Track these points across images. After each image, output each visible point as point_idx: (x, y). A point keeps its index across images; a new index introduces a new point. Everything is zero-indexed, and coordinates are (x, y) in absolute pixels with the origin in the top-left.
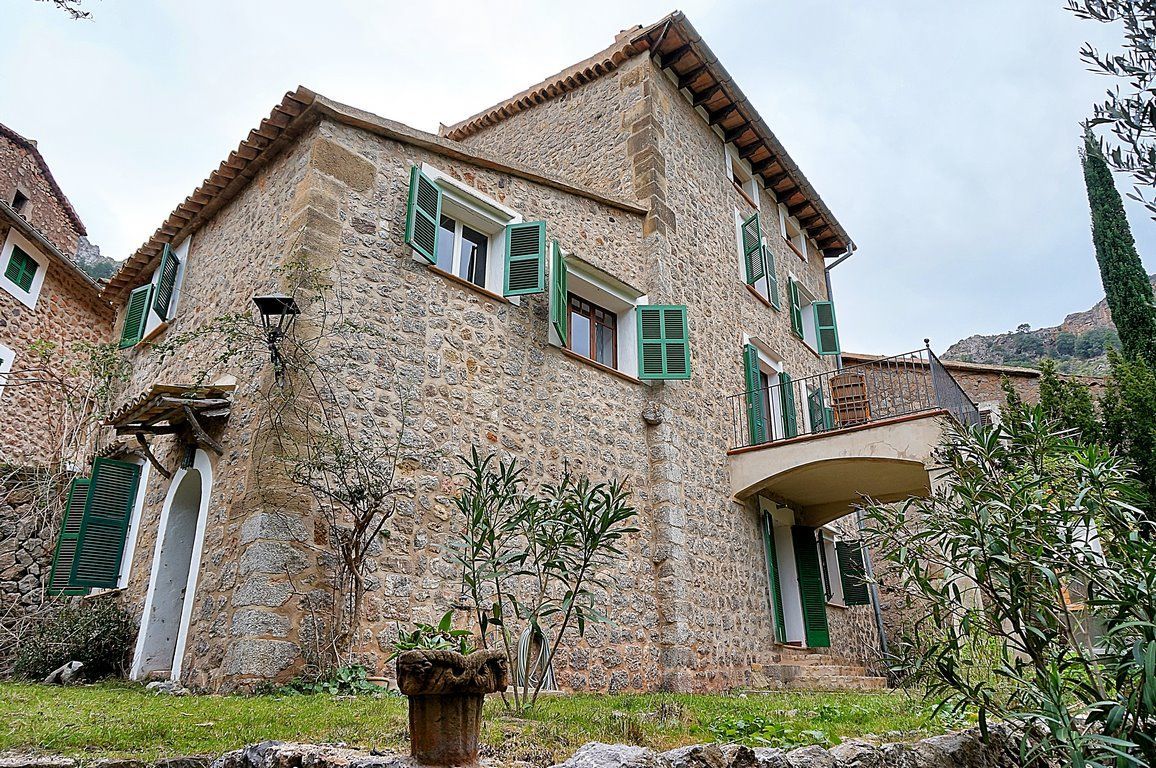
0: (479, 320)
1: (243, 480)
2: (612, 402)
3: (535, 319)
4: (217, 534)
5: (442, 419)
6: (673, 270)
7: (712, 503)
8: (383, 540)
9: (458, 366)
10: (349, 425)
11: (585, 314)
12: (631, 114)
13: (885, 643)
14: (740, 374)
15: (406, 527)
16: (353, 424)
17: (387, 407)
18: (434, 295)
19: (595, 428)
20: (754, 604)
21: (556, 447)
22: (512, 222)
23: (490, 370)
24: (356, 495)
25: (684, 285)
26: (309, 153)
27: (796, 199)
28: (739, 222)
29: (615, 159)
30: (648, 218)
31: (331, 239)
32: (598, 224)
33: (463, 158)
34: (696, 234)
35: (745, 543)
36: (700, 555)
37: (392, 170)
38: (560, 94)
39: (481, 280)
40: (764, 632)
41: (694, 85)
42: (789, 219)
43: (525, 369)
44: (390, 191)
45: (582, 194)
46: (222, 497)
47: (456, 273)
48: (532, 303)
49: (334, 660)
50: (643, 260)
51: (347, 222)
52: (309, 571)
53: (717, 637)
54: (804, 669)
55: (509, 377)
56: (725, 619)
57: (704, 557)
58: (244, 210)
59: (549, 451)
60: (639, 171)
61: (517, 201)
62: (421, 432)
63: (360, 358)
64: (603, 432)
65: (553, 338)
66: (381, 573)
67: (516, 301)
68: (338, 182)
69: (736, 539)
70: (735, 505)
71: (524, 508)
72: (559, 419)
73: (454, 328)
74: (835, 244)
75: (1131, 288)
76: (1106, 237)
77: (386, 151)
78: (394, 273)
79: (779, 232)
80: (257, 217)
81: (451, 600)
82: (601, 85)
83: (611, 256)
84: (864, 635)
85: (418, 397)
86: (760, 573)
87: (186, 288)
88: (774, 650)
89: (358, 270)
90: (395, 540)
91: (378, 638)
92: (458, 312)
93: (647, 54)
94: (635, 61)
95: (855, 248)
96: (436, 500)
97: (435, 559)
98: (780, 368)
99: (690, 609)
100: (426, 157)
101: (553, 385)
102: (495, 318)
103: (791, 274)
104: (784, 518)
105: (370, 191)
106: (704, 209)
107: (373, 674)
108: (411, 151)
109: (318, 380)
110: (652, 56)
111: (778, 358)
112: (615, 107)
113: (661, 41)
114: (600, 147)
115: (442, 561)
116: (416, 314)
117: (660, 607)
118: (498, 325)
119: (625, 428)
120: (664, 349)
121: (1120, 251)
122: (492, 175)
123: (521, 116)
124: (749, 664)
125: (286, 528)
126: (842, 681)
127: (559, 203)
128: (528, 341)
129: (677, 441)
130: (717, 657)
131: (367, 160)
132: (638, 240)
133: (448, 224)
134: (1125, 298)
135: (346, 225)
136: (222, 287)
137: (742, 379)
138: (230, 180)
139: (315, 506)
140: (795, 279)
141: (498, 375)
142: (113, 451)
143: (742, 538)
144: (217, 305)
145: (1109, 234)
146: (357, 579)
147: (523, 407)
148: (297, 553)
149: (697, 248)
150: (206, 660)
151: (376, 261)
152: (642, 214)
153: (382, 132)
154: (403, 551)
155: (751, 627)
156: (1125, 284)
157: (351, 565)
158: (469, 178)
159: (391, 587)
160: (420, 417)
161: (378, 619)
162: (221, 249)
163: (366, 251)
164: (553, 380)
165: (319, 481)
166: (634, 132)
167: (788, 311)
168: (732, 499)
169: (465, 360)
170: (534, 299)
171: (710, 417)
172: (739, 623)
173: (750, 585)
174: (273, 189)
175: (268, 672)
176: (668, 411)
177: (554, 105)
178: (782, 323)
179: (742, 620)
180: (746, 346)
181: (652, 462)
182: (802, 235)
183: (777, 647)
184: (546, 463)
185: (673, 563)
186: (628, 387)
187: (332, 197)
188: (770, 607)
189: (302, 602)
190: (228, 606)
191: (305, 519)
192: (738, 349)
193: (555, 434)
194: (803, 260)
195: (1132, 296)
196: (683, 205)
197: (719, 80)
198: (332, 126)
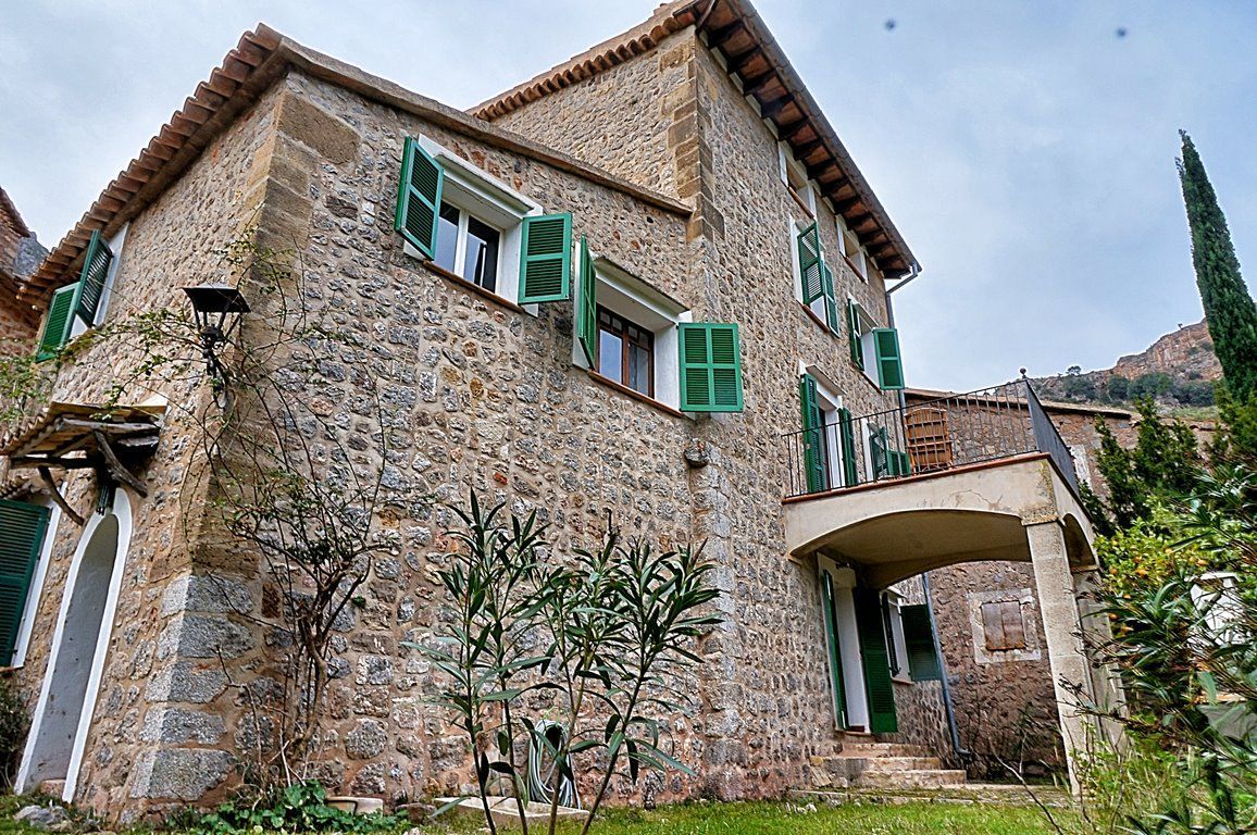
0: (487, 332)
1: (169, 530)
2: (649, 438)
3: (555, 333)
4: (133, 602)
5: (437, 455)
6: (721, 283)
7: (764, 563)
8: (357, 611)
9: (459, 388)
10: (313, 460)
11: (616, 332)
12: (673, 99)
13: (953, 724)
14: (796, 408)
15: (386, 593)
16: (320, 459)
17: (366, 438)
18: (431, 298)
19: (628, 470)
20: (812, 683)
21: (581, 492)
22: (530, 214)
23: (500, 394)
24: (320, 552)
25: (733, 301)
26: (272, 113)
27: (857, 209)
28: (795, 233)
29: (653, 152)
30: (693, 220)
31: (298, 221)
32: (634, 223)
33: (471, 133)
34: (746, 242)
35: (803, 610)
36: (751, 626)
37: (381, 141)
38: (588, 76)
39: (491, 282)
40: (824, 717)
41: (745, 70)
42: (848, 233)
43: (543, 395)
44: (377, 166)
45: (615, 186)
46: (142, 552)
47: (459, 272)
48: (553, 314)
49: (282, 775)
50: (687, 269)
51: (319, 201)
52: (252, 654)
53: (772, 726)
54: (872, 762)
55: (522, 404)
56: (780, 703)
57: (756, 628)
58: (192, 187)
59: (571, 497)
60: (682, 165)
61: (537, 189)
62: (410, 471)
63: (331, 374)
64: (637, 475)
65: (578, 359)
66: (351, 655)
67: (534, 310)
68: (309, 149)
69: (793, 605)
70: (790, 565)
71: (549, 584)
72: (584, 458)
73: (455, 340)
74: (898, 264)
75: (1237, 318)
76: (1208, 259)
77: (374, 117)
78: (380, 268)
79: (837, 247)
80: (206, 194)
81: (444, 688)
82: (637, 66)
83: (649, 263)
84: (931, 715)
85: (407, 426)
86: (819, 646)
87: (118, 288)
88: (835, 738)
89: (333, 262)
90: (372, 610)
91: (345, 742)
92: (461, 322)
93: (692, 29)
94: (677, 38)
95: (920, 269)
96: (426, 557)
97: (424, 635)
98: (839, 403)
99: (741, 693)
100: (425, 128)
101: (578, 415)
102: (506, 331)
103: (850, 296)
104: (845, 578)
105: (351, 165)
106: (756, 215)
107: (337, 790)
108: (405, 119)
109: (273, 401)
110: (697, 33)
111: (837, 391)
112: (654, 91)
113: (710, 14)
114: (635, 137)
115: (433, 637)
116: (406, 321)
117: (705, 690)
118: (511, 339)
119: (664, 470)
120: (711, 375)
121: (1225, 276)
122: (506, 157)
123: (541, 102)
124: (808, 757)
125: (222, 596)
126: (916, 776)
127: (588, 196)
128: (547, 361)
129: (726, 487)
130: (771, 751)
131: (349, 125)
132: (680, 245)
133: (451, 214)
134: (1231, 329)
135: (319, 206)
136: (160, 283)
137: (798, 415)
138: (176, 151)
139: (264, 567)
140: (854, 302)
141: (509, 402)
142: (15, 489)
143: (799, 604)
144: (152, 305)
145: (1212, 256)
146: (317, 664)
147: (540, 443)
148: (236, 630)
149: (748, 259)
150: (107, 773)
151: (356, 253)
152: (685, 216)
153: (369, 93)
154: (382, 625)
155: (809, 712)
156: (1231, 313)
157: (313, 644)
158: (479, 159)
159: (365, 672)
160: (410, 452)
161: (345, 715)
162: (162, 236)
163: (344, 239)
164: (578, 409)
165: (272, 534)
166: (675, 119)
167: (847, 338)
168: (787, 557)
169: (469, 381)
170: (556, 310)
171: (762, 459)
172: (796, 708)
173: (808, 660)
174: (227, 160)
175: (189, 794)
176: (715, 450)
177: (581, 90)
178: (841, 351)
179: (799, 702)
180: (802, 376)
181: (696, 512)
182: (861, 252)
183: (838, 735)
184: (568, 512)
185: (720, 636)
186: (668, 421)
187: (301, 168)
188: (830, 686)
189: (242, 695)
190: (140, 699)
191: (250, 583)
192: (793, 380)
193: (579, 476)
194: (863, 280)
195: (1238, 326)
196: (732, 207)
197: (774, 65)
198: (303, 79)
